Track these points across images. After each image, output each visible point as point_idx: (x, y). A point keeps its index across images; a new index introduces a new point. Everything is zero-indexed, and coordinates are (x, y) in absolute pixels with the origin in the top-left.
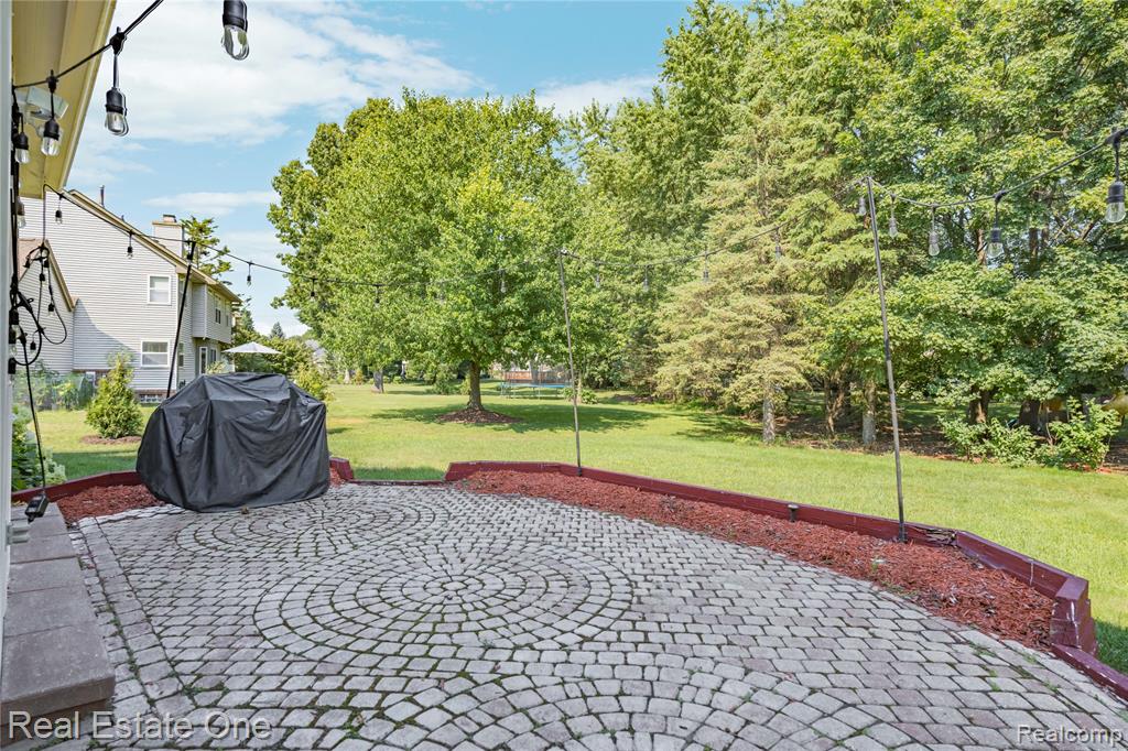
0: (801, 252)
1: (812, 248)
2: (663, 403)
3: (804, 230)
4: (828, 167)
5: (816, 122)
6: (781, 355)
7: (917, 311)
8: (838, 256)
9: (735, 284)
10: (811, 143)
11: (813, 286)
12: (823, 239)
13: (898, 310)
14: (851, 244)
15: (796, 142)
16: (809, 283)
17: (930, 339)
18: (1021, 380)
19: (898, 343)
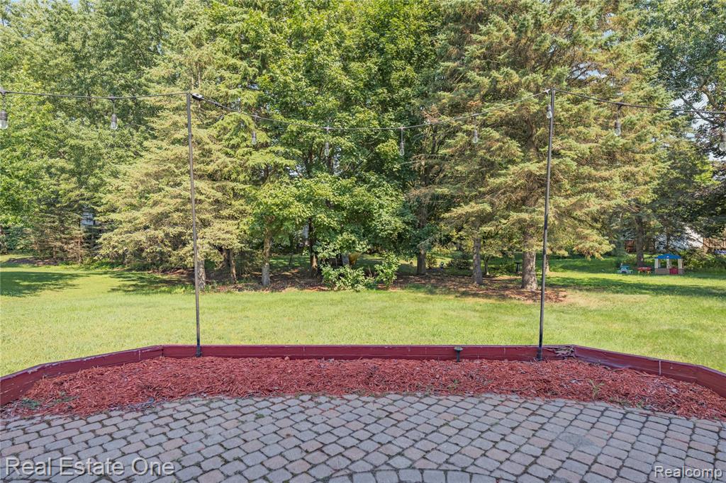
0: (232, 153)
1: (240, 151)
2: (68, 264)
3: (234, 137)
4: (250, 97)
5: (242, 64)
6: (223, 226)
7: (310, 200)
8: (260, 159)
9: (182, 170)
10: (237, 78)
11: (241, 177)
12: (247, 146)
13: (299, 198)
14: (267, 153)
15: (227, 74)
16: (238, 175)
17: (320, 217)
18: (354, 242)
19: (301, 221)
